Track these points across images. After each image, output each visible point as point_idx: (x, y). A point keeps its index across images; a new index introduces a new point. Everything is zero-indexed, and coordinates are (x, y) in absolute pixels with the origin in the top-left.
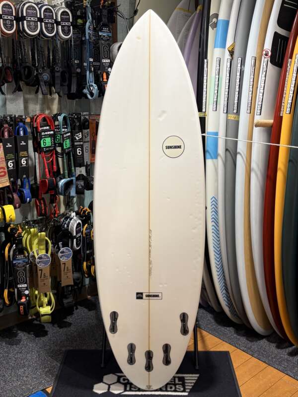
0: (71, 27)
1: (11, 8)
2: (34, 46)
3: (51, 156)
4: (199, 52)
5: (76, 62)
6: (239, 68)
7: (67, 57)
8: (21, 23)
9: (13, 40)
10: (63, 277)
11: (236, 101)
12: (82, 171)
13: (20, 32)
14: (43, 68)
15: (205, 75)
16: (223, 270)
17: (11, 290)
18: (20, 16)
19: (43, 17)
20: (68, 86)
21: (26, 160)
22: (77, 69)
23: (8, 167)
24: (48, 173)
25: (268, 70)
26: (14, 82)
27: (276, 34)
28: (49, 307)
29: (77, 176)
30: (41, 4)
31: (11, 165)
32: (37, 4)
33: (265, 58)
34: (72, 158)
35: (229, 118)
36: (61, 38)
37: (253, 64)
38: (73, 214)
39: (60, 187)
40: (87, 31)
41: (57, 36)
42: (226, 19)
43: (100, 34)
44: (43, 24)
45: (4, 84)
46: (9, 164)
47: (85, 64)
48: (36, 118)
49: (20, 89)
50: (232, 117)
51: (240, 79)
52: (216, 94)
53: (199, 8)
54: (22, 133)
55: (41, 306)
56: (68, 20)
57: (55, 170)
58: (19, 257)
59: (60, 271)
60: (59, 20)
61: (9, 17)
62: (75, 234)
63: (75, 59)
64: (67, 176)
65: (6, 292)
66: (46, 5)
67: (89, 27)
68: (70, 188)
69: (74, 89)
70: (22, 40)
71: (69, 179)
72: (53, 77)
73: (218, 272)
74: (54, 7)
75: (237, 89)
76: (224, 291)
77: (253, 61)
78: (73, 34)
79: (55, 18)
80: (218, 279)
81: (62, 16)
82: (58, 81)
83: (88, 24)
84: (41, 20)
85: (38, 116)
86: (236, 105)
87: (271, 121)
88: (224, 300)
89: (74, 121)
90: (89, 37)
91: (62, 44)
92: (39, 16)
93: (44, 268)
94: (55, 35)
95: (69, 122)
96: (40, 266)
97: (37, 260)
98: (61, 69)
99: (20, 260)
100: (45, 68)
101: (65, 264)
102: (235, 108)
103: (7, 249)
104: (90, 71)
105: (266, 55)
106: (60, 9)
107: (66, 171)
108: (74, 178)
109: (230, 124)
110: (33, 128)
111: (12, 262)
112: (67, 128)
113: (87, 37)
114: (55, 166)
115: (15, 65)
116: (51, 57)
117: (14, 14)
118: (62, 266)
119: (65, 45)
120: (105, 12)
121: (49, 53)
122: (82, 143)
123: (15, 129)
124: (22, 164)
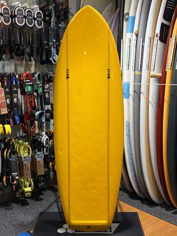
0: (43, 21)
1: (8, 10)
2: (21, 32)
3: (31, 97)
4: (118, 36)
5: (45, 42)
6: (141, 44)
7: (40, 39)
8: (14, 19)
9: (9, 29)
10: (38, 170)
11: (140, 64)
12: (48, 107)
13: (13, 24)
14: (26, 46)
15: (122, 49)
16: (133, 165)
17: (8, 177)
18: (13, 15)
19: (26, 15)
20: (40, 56)
21: (16, 99)
22: (46, 46)
23: (7, 103)
24: (29, 107)
25: (158, 45)
26: (9, 54)
27: (162, 24)
28: (30, 187)
29: (46, 110)
30: (25, 8)
31: (8, 102)
32: (23, 8)
33: (156, 38)
34: (43, 99)
35: (136, 73)
36: (37, 28)
37: (149, 41)
38: (44, 133)
39: (36, 116)
40: (52, 24)
41: (34, 26)
42: (133, 16)
43: (60, 25)
44: (26, 19)
45: (3, 55)
46: (7, 101)
47: (51, 44)
48: (22, 75)
49: (13, 58)
50: (137, 73)
51: (142, 50)
52: (128, 60)
53: (118, 10)
54: (14, 83)
55: (25, 187)
56: (41, 17)
57: (34, 106)
58: (13, 156)
59: (37, 166)
60: (36, 17)
61: (7, 16)
62: (45, 145)
63: (45, 40)
64: (40, 110)
65: (5, 178)
66: (28, 8)
67: (53, 21)
68: (42, 117)
69: (44, 58)
70: (14, 29)
71: (41, 111)
72: (32, 51)
73: (131, 166)
74: (33, 9)
75: (140, 57)
76: (134, 178)
77: (149, 39)
78: (44, 25)
79: (33, 16)
80: (131, 170)
81: (37, 15)
82: (35, 53)
83: (52, 19)
84: (25, 17)
85: (23, 74)
86: (140, 66)
87: (160, 75)
88: (134, 183)
89: (44, 77)
90: (53, 27)
91: (37, 32)
92: (24, 15)
93: (27, 164)
94: (33, 26)
95: (41, 78)
96: (25, 163)
97: (23, 159)
98: (36, 46)
99: (13, 158)
100: (28, 45)
101: (39, 162)
102: (139, 67)
103: (5, 152)
104: (54, 47)
105: (157, 36)
106: (36, 11)
107: (40, 107)
108: (44, 111)
109: (136, 77)
110: (21, 80)
111: (9, 159)
112: (40, 81)
113: (52, 27)
114: (33, 104)
115: (10, 44)
116: (31, 39)
117: (10, 14)
118: (38, 163)
119: (39, 33)
120: (62, 12)
121: (29, 37)
122: (49, 90)
123: (11, 80)
124: (14, 102)
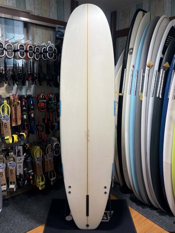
21: (34, 115)
31: (25, 117)
54: (32, 103)
96: (37, 162)
97: (36, 160)
117: (33, 50)
123: (29, 101)
124: (32, 116)
